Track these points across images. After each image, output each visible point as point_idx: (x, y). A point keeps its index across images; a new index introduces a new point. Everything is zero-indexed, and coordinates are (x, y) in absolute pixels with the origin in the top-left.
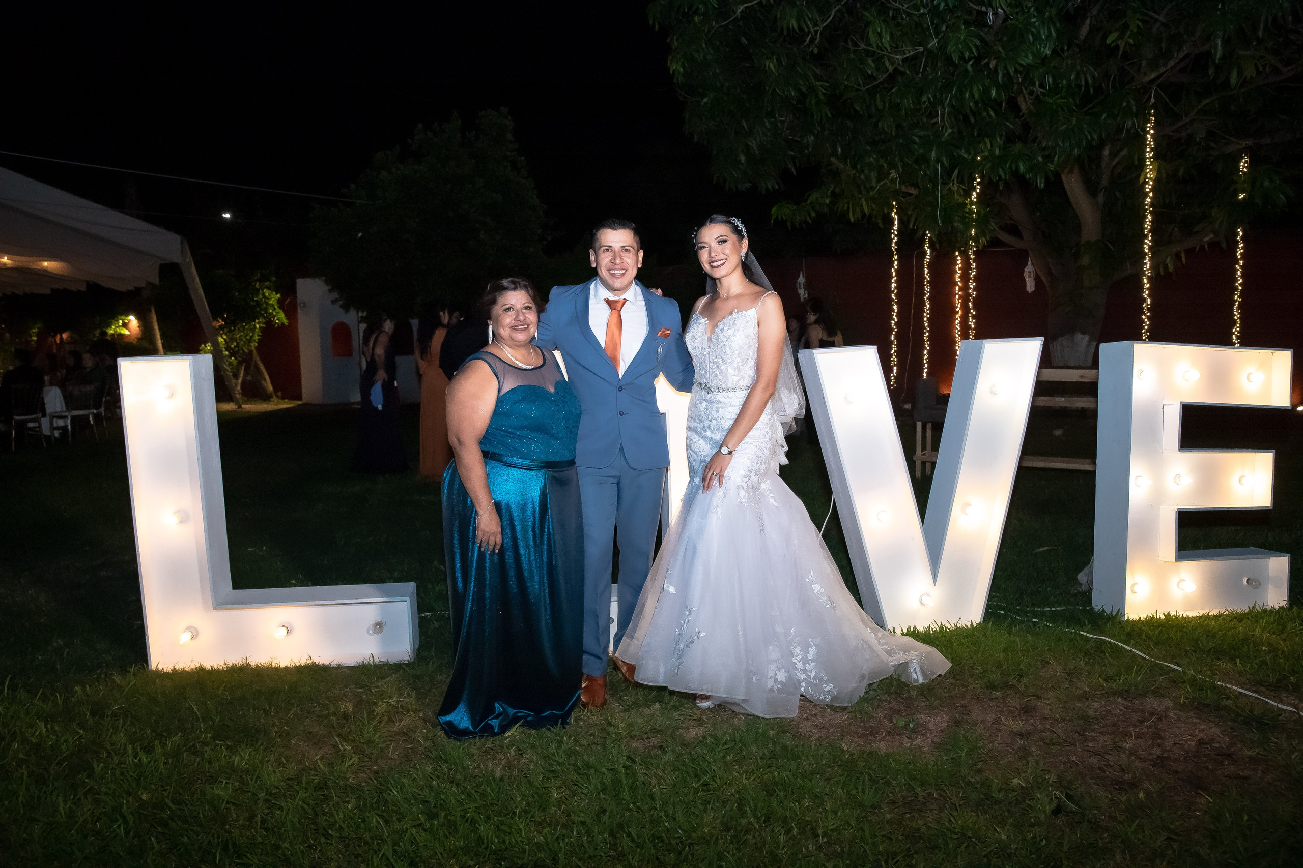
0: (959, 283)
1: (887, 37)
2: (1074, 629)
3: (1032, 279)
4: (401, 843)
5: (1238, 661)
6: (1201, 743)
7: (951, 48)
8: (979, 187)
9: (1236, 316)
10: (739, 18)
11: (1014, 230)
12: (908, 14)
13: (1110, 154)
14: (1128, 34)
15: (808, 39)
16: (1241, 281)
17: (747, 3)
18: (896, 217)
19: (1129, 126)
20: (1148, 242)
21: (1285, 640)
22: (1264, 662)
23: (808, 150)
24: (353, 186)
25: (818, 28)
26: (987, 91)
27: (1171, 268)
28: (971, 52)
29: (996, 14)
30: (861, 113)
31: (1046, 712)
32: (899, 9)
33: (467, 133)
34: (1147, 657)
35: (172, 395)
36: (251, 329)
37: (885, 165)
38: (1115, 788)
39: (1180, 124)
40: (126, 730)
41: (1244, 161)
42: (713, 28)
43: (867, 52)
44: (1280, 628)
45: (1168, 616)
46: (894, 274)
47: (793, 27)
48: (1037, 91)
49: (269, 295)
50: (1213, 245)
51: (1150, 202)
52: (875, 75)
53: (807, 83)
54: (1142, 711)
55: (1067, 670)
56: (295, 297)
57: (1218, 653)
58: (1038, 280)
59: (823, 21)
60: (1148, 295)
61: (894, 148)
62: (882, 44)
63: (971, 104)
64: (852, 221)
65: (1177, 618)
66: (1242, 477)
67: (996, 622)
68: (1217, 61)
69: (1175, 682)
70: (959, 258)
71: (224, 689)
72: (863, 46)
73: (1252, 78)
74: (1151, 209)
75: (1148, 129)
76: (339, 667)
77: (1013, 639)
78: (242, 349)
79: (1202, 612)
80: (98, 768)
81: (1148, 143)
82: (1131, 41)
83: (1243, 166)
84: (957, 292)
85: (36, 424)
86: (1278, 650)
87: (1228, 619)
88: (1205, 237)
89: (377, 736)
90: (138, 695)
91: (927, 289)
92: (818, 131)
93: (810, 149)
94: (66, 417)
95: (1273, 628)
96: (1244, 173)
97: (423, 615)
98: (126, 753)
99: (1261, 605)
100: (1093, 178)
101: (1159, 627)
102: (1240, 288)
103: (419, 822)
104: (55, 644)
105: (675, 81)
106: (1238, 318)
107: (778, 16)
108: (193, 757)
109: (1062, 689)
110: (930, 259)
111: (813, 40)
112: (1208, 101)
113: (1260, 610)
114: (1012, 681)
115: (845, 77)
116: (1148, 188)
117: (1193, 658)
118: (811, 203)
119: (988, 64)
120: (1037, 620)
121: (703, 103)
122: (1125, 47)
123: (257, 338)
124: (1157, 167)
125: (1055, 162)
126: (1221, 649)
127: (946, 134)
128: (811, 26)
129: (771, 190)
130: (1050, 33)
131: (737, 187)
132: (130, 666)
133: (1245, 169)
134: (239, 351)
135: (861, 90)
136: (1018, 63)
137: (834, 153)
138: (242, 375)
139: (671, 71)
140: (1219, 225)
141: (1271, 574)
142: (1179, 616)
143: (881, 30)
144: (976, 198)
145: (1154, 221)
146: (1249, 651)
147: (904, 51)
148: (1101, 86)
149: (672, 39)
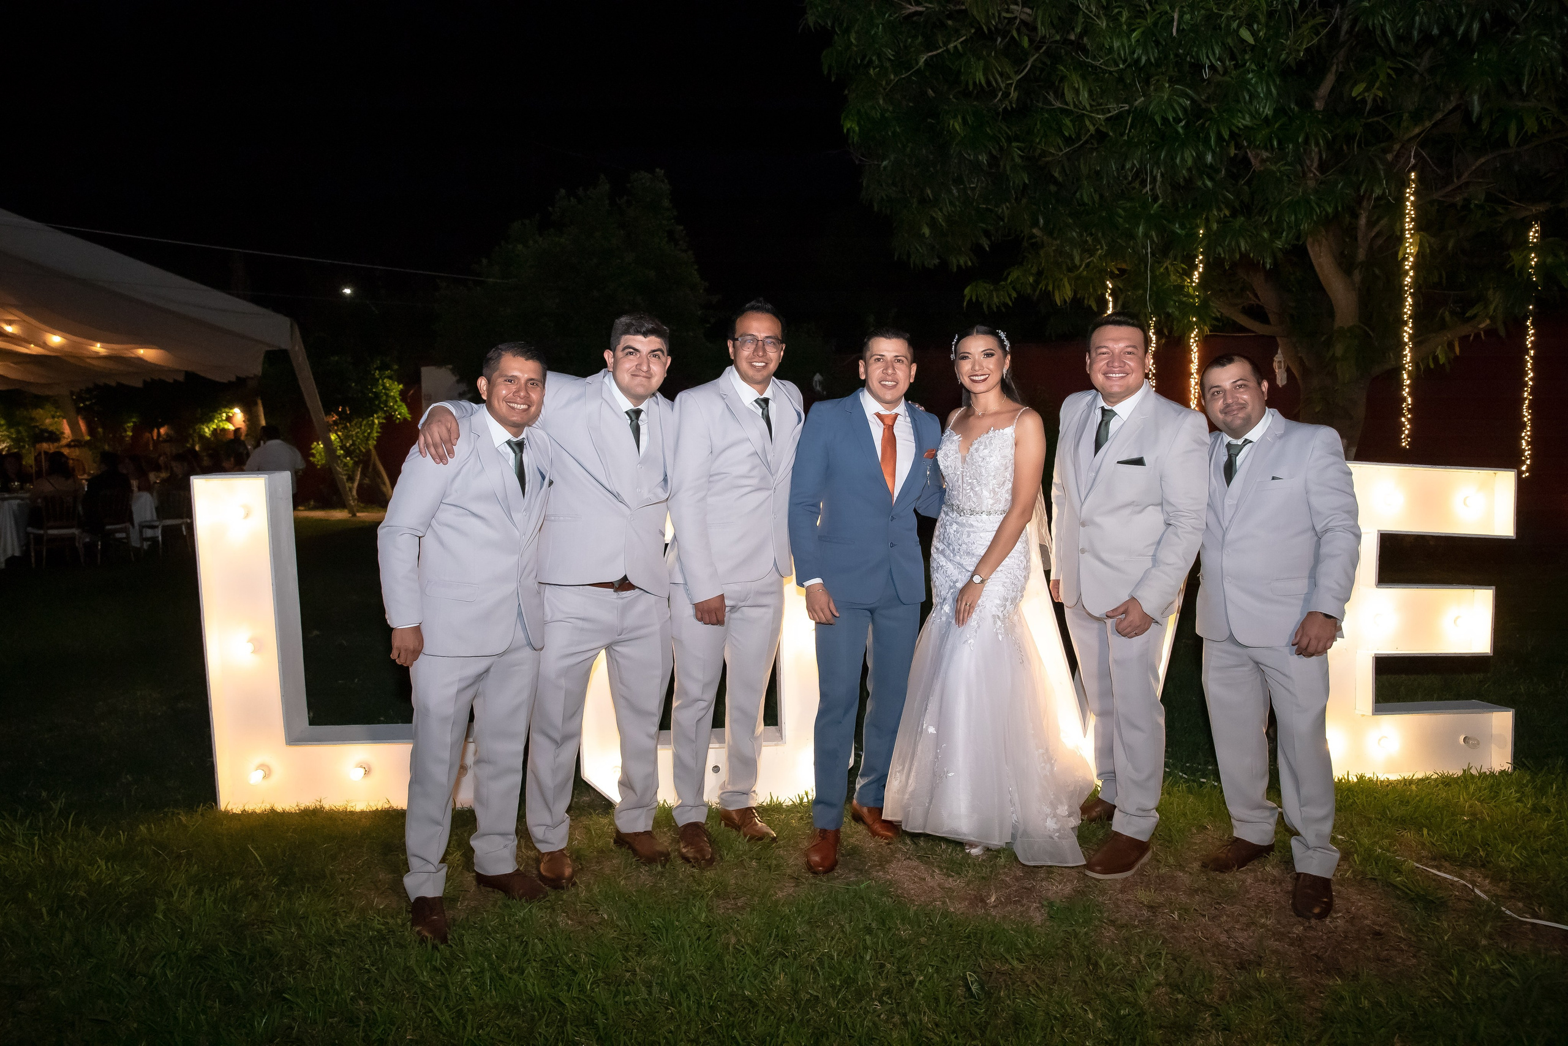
1: (1084, 95)
3: (1283, 369)
5: (1425, 831)
8: (1201, 265)
9: (1526, 417)
10: (922, 68)
11: (1258, 313)
13: (1367, 221)
14: (1376, 87)
15: (1000, 94)
16: (1532, 375)
17: (932, 51)
18: (1110, 299)
19: (1377, 195)
20: (1408, 330)
21: (1492, 809)
23: (1003, 220)
24: (484, 261)
25: (1011, 81)
26: (1200, 157)
27: (1442, 359)
28: (1178, 115)
29: (1211, 66)
30: (1061, 179)
33: (617, 199)
35: (247, 515)
36: (369, 425)
37: (1090, 240)
39: (1450, 188)
41: (1533, 230)
42: (891, 80)
43: (1062, 111)
44: (1493, 794)
45: (1361, 778)
47: (979, 82)
49: (390, 385)
50: (1491, 332)
51: (1411, 282)
52: (1073, 137)
53: (997, 146)
56: (420, 387)
57: (1402, 822)
58: (1289, 371)
59: (1017, 73)
60: (1409, 394)
61: (1096, 221)
62: (1081, 103)
63: (1184, 172)
64: (1057, 303)
65: (1371, 780)
66: (1457, 618)
71: (293, 833)
72: (1058, 104)
73: (1533, 133)
74: (1412, 290)
75: (1407, 195)
77: (1171, 800)
78: (359, 448)
79: (1404, 774)
81: (1407, 211)
82: (1380, 94)
83: (1533, 235)
85: (124, 535)
86: (1478, 820)
87: (1433, 783)
88: (1480, 323)
90: (203, 836)
92: (1016, 198)
93: (1006, 220)
94: (156, 527)
95: (1483, 795)
96: (1536, 244)
99: (1478, 768)
100: (1346, 253)
101: (1344, 791)
102: (1531, 383)
104: (124, 780)
105: (850, 141)
106: (1529, 420)
107: (962, 70)
111: (1005, 96)
112: (1483, 160)
113: (1476, 774)
115: (1039, 140)
116: (1408, 265)
117: (1375, 827)
118: (1010, 284)
119: (1203, 124)
120: (1204, 780)
121: (882, 167)
122: (1374, 100)
123: (375, 435)
124: (1418, 240)
125: (1283, 239)
126: (1412, 818)
127: (1156, 206)
128: (999, 80)
129: (964, 267)
130: (1269, 91)
131: (923, 265)
132: (198, 806)
133: (1535, 240)
134: (354, 451)
135: (1058, 155)
136: (1233, 124)
137: (1035, 224)
138: (358, 477)
139: (845, 131)
140: (1494, 311)
141: (1493, 732)
142: (1375, 779)
143: (1079, 85)
144: (1198, 278)
145: (1415, 305)
146: (1442, 820)
147: (1108, 109)
148: (1341, 148)
149: (849, 92)
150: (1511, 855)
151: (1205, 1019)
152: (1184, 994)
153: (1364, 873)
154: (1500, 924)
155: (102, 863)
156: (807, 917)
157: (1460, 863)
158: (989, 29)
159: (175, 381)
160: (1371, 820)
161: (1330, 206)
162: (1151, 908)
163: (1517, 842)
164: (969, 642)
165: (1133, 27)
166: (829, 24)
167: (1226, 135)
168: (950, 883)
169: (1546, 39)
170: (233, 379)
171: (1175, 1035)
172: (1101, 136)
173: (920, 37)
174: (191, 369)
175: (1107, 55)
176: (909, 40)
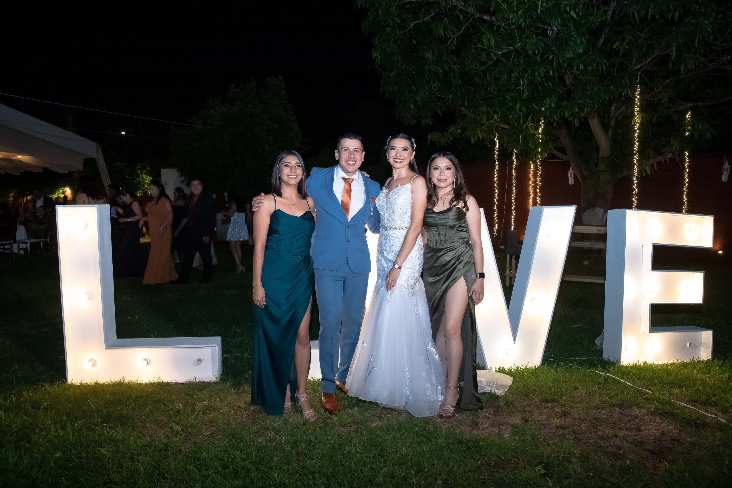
0: (532, 179)
1: (493, 42)
2: (592, 370)
3: (572, 177)
4: (207, 483)
6: (662, 434)
7: (528, 48)
8: (543, 125)
9: (685, 199)
11: (563, 150)
12: (505, 29)
13: (616, 108)
14: (625, 43)
15: (450, 42)
16: (687, 180)
17: (416, 21)
18: (497, 141)
19: (626, 93)
20: (636, 157)
21: (710, 378)
22: (699, 390)
24: (194, 117)
25: (455, 36)
26: (547, 72)
27: (649, 173)
28: (539, 50)
29: (553, 30)
30: (478, 82)
31: (576, 416)
32: (500, 26)
33: (259, 90)
34: (633, 386)
35: (86, 227)
37: (491, 112)
38: (613, 458)
39: (653, 93)
40: (51, 417)
41: (688, 114)
42: (397, 34)
43: (482, 49)
44: (708, 371)
45: (645, 363)
46: (496, 172)
48: (575, 73)
49: (146, 177)
50: (672, 160)
51: (637, 136)
52: (486, 62)
53: (449, 66)
54: (629, 416)
55: (588, 392)
57: (671, 384)
58: (575, 178)
59: (458, 32)
60: (636, 187)
61: (496, 102)
62: (490, 45)
63: (539, 79)
64: (473, 142)
65: (650, 364)
66: (686, 286)
67: (549, 365)
68: (673, 59)
69: (648, 399)
70: (532, 165)
71: (109, 395)
73: (692, 68)
74: (638, 139)
75: (636, 95)
76: (176, 384)
77: (558, 375)
79: (664, 362)
80: (34, 438)
81: (636, 103)
82: (627, 47)
83: (688, 116)
84: (531, 184)
85: (10, 246)
86: (706, 383)
87: (678, 365)
88: (667, 155)
89: (196, 422)
90: (60, 397)
91: (514, 181)
92: (455, 92)
93: (450, 102)
94: (27, 243)
95: (704, 371)
96: (689, 121)
97: (225, 356)
98: (50, 430)
99: (697, 358)
100: (606, 122)
101: (640, 369)
102: (687, 184)
103: (218, 471)
104: (13, 368)
105: (376, 63)
106: (686, 201)
107: (433, 29)
108: (90, 433)
109: (585, 403)
110: (516, 165)
111: (452, 42)
112: (668, 81)
113: (696, 361)
114: (556, 398)
115: (470, 63)
116: (636, 128)
117: (659, 387)
118: (450, 133)
119: (548, 57)
120: (572, 365)
121: (391, 75)
122: (623, 50)
124: (641, 116)
125: (585, 112)
126: (675, 382)
127: (525, 95)
128: (451, 34)
129: (428, 125)
130: (582, 42)
131: (409, 123)
132: (56, 382)
133: (689, 119)
135: (479, 70)
136: (564, 56)
137: (463, 105)
139: (374, 58)
140: (675, 149)
141: (703, 341)
143: (490, 37)
144: (541, 131)
145: (639, 146)
146: (690, 383)
147: (502, 49)
148: (610, 71)
149: (374, 41)
157: (705, 404)
158: (445, 10)
159: (38, 172)
161: (607, 96)
162: (562, 428)
165: (520, 8)
166: (368, 6)
169: (706, 22)
170: (67, 172)
172: (499, 61)
173: (411, 14)
174: (46, 165)
175: (506, 22)
176: (406, 15)
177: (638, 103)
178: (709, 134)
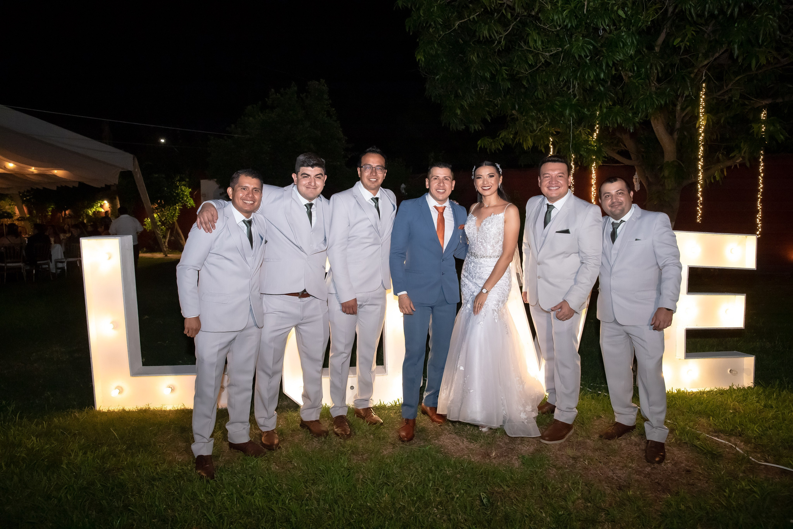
1: (539, 43)
3: (638, 182)
5: (711, 418)
7: (574, 50)
8: (598, 130)
9: (759, 207)
10: (457, 28)
11: (625, 154)
13: (681, 108)
14: (687, 39)
15: (496, 42)
16: (762, 186)
17: (461, 20)
18: (551, 146)
19: (686, 95)
20: (701, 163)
21: (744, 407)
23: (497, 106)
24: (233, 126)
25: (502, 36)
26: (598, 75)
27: (717, 180)
28: (587, 54)
29: (603, 29)
30: (527, 86)
31: (592, 445)
33: (301, 94)
35: (110, 258)
36: (174, 209)
37: (541, 117)
39: (722, 91)
41: (763, 113)
42: (441, 35)
43: (528, 51)
44: (744, 399)
45: (679, 391)
47: (486, 35)
48: (629, 74)
49: (185, 189)
50: (741, 165)
51: (702, 139)
52: (533, 64)
53: (494, 69)
56: (200, 190)
57: (699, 414)
58: (641, 183)
59: (505, 31)
60: (701, 195)
61: (545, 107)
62: (537, 47)
63: (589, 82)
64: (525, 149)
66: (727, 309)
68: (735, 58)
71: (134, 422)
73: (764, 64)
74: (703, 143)
75: (701, 95)
77: (584, 403)
78: (169, 221)
79: (701, 389)
81: (701, 103)
82: (688, 44)
83: (763, 116)
84: (593, 190)
85: (47, 266)
86: (738, 412)
87: (715, 393)
88: (737, 160)
90: (87, 424)
92: (504, 95)
93: (499, 106)
94: (64, 262)
95: (739, 399)
96: (765, 120)
99: (737, 385)
100: (670, 124)
101: (671, 397)
102: (761, 190)
104: (46, 395)
105: (419, 66)
106: (760, 209)
107: (477, 30)
111: (499, 43)
112: (739, 78)
113: (736, 388)
115: (516, 66)
116: (701, 130)
118: (501, 137)
119: (599, 59)
120: (600, 392)
121: (436, 79)
122: (685, 47)
123: (177, 214)
124: (706, 118)
125: (639, 117)
126: (704, 411)
127: (575, 100)
128: (496, 35)
129: (477, 130)
130: (633, 42)
131: (457, 129)
132: (85, 408)
133: (764, 118)
134: (167, 222)
135: (525, 74)
136: (614, 59)
137: (514, 108)
138: (168, 237)
139: (417, 60)
140: (744, 153)
141: (745, 367)
142: (686, 391)
143: (536, 38)
144: (596, 136)
145: (705, 151)
146: (719, 413)
147: (551, 50)
148: (668, 71)
149: (419, 40)
150: (755, 430)
151: (602, 516)
152: (591, 503)
153: (680, 440)
154: (749, 466)
155: (34, 438)
156: (399, 464)
157: (729, 434)
158: (491, 9)
159: (73, 186)
160: (684, 412)
161: (663, 100)
162: (574, 458)
163: (757, 424)
164: (481, 323)
165: (565, 8)
166: (409, 6)
167: (611, 64)
168: (472, 446)
169: (771, 17)
170: (104, 186)
171: (587, 525)
172: (547, 64)
173: (456, 13)
174: (81, 180)
175: (551, 23)
176: (450, 14)
177: (703, 104)
178: (782, 137)
